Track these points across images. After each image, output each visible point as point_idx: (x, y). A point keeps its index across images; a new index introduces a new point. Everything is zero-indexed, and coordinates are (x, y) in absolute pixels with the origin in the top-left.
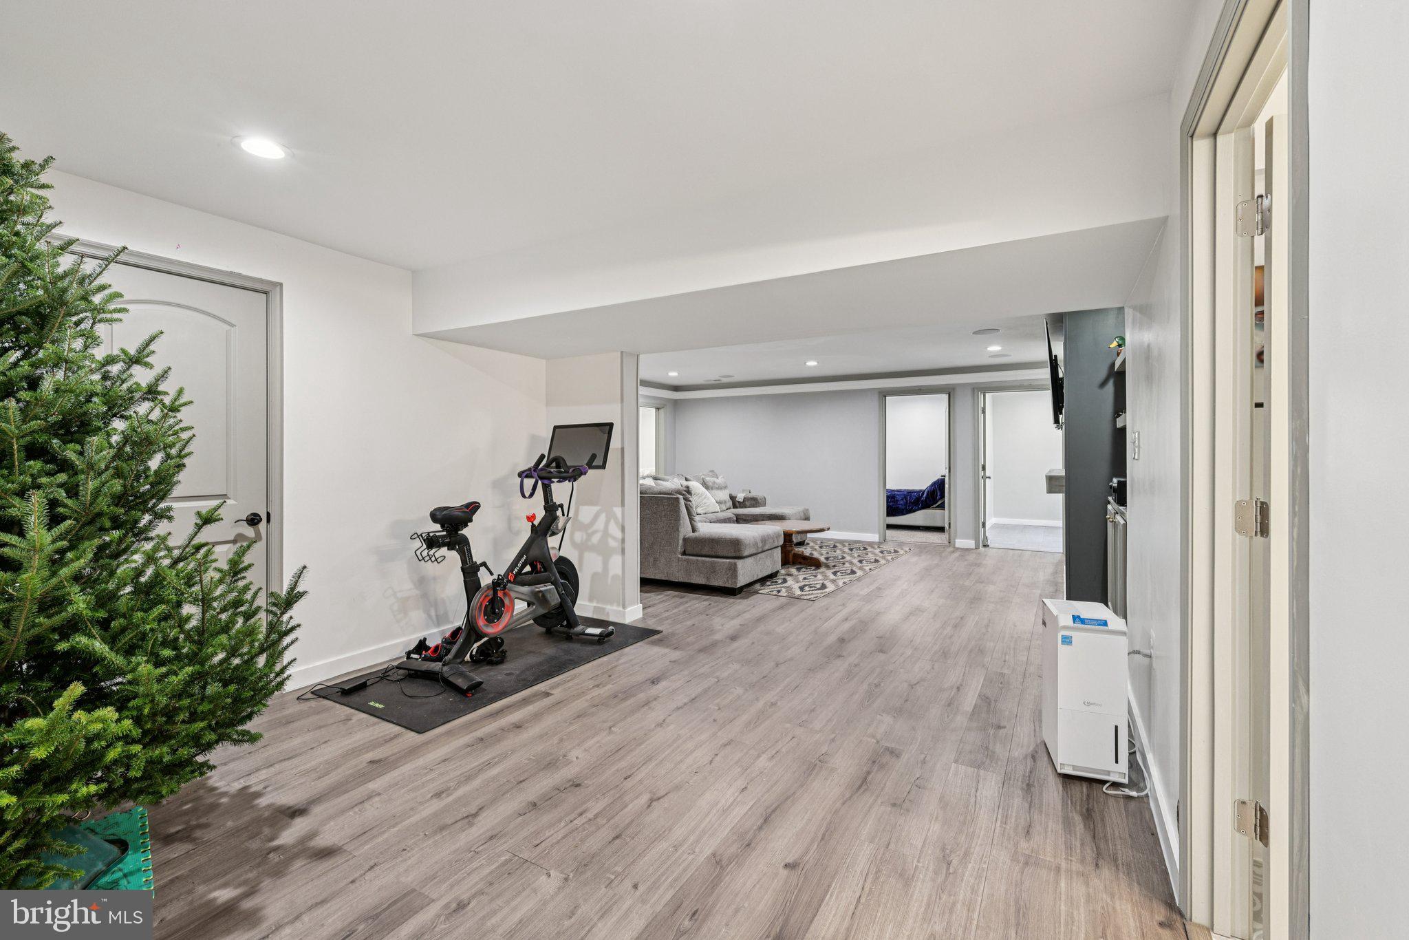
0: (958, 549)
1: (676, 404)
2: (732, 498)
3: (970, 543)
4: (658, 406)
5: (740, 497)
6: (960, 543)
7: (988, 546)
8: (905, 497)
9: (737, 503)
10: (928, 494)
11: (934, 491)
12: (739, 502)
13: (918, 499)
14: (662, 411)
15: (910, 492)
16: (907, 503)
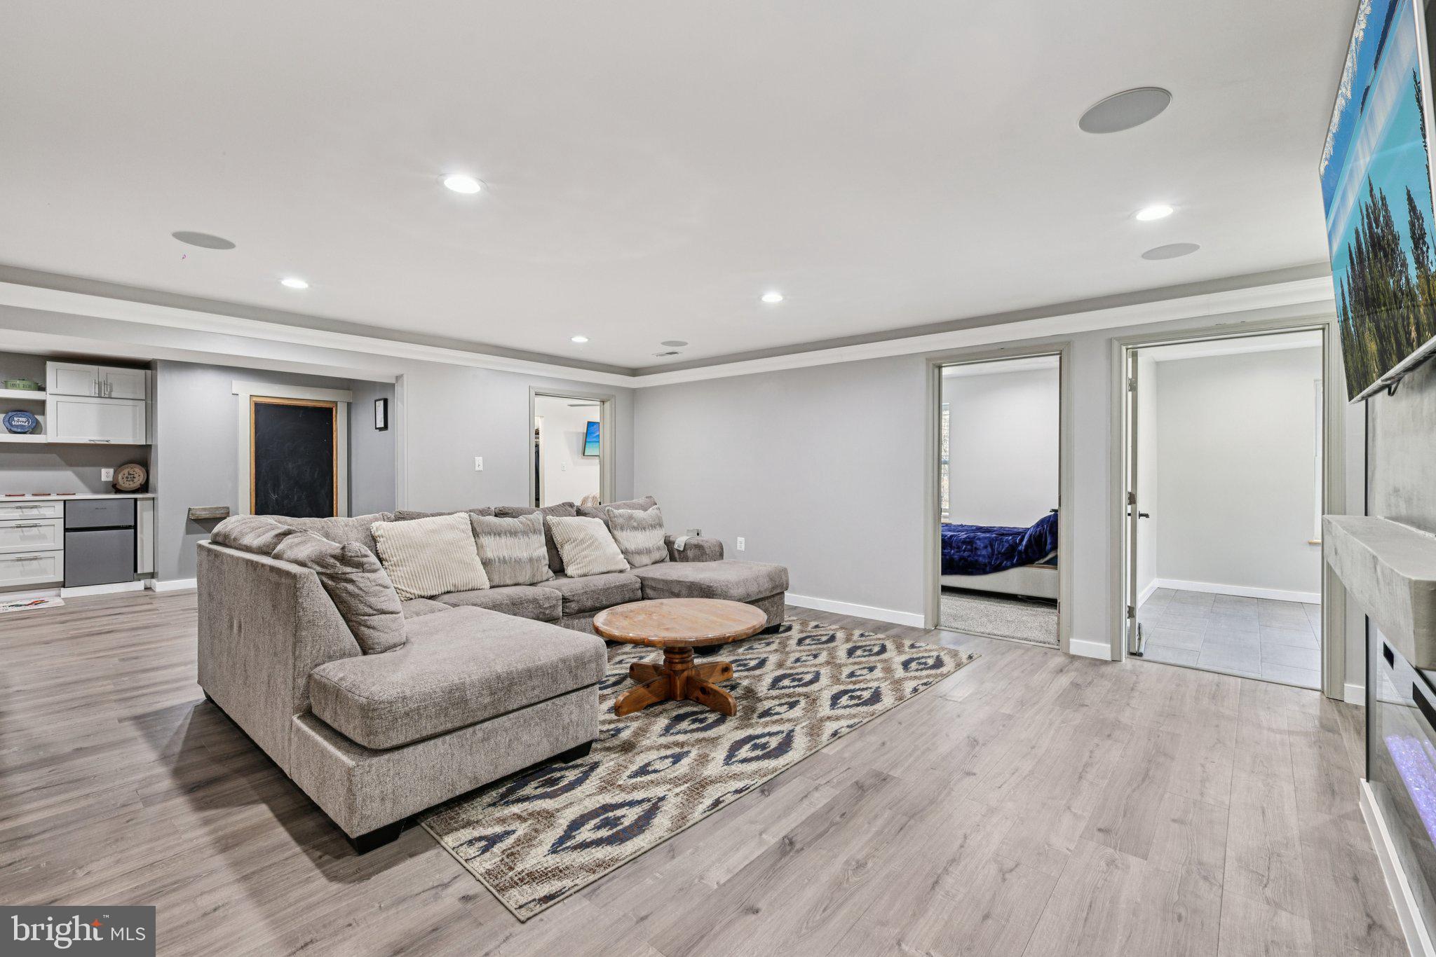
0: (1074, 658)
1: (634, 393)
2: (669, 543)
3: (1102, 650)
4: (604, 398)
5: (680, 543)
6: (1078, 646)
7: (1140, 655)
8: (991, 543)
9: (676, 553)
10: (1029, 540)
11: (1041, 534)
12: (678, 551)
13: (1013, 548)
14: (607, 405)
15: (1002, 533)
16: (993, 553)
